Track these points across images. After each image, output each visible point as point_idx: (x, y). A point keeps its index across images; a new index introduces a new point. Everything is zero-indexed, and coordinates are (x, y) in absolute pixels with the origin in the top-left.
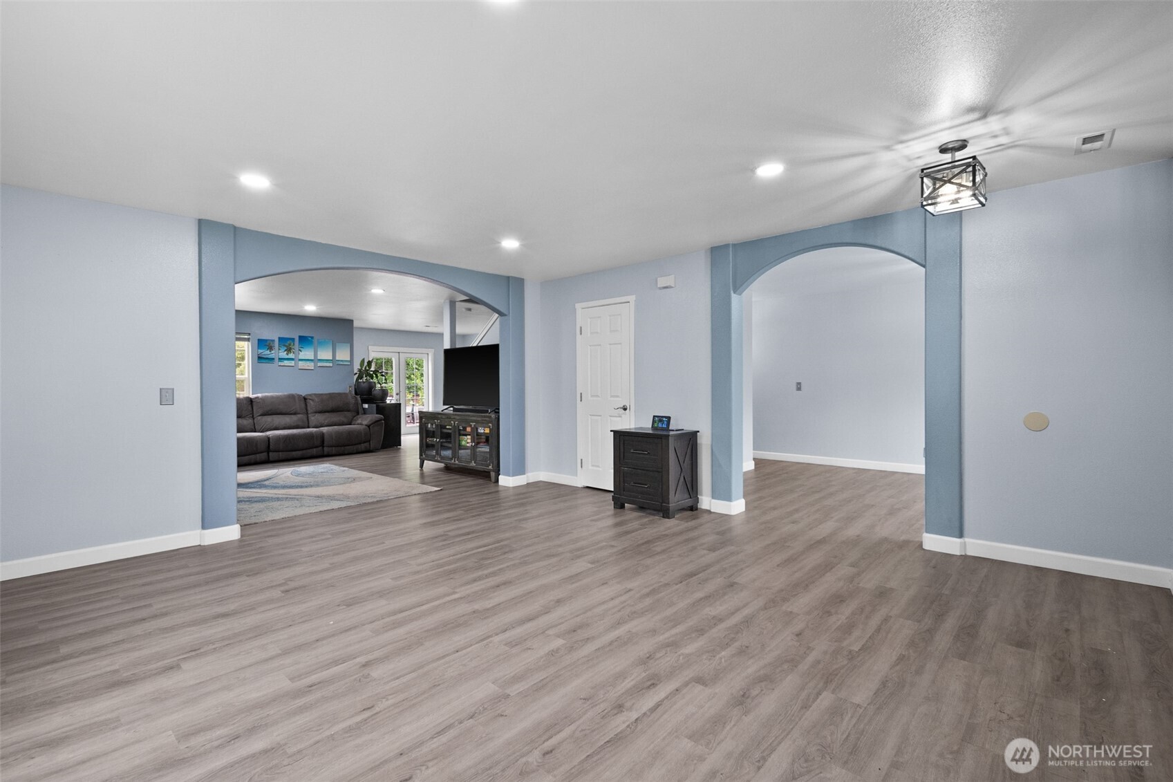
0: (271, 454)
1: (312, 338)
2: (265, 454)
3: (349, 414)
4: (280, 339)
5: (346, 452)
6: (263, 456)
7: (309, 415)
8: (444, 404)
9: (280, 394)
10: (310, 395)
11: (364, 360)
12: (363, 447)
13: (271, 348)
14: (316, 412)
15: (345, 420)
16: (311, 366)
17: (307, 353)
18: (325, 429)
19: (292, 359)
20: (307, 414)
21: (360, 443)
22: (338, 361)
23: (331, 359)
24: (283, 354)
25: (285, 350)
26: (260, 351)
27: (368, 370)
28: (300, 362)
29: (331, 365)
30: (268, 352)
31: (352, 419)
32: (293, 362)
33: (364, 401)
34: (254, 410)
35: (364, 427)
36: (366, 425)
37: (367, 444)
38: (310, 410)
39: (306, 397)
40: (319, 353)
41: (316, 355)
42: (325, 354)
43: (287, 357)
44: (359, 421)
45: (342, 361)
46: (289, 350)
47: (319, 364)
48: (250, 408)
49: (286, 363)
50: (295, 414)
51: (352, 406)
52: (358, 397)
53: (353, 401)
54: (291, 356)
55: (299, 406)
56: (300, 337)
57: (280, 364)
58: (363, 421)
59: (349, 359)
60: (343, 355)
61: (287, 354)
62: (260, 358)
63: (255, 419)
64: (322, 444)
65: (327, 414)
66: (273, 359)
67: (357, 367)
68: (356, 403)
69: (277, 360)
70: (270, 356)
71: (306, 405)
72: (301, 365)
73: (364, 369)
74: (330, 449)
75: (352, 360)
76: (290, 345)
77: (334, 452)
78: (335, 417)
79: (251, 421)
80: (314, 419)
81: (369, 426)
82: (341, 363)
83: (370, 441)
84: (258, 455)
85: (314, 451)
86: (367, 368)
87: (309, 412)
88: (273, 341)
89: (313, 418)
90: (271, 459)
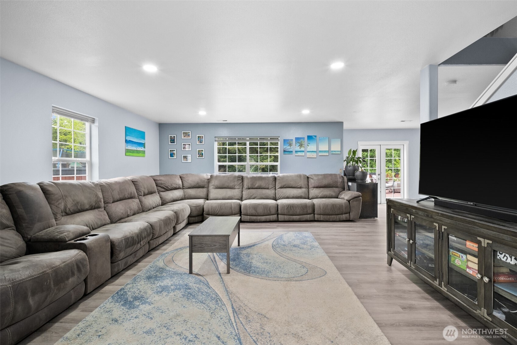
0: (279, 216)
1: (315, 136)
2: (276, 216)
3: (336, 190)
4: (297, 139)
5: (331, 220)
6: (274, 217)
7: (310, 189)
8: (421, 192)
9: (293, 174)
10: (311, 175)
11: (351, 150)
12: (344, 217)
13: (290, 145)
14: (314, 187)
15: (334, 194)
16: (314, 155)
17: (312, 147)
18: (315, 201)
19: (303, 151)
20: (308, 188)
21: (342, 214)
22: (332, 151)
23: (328, 150)
24: (298, 149)
25: (299, 146)
26: (285, 147)
27: (353, 158)
28: (308, 153)
29: (327, 154)
30: (289, 147)
31: (339, 194)
32: (304, 153)
33: (350, 180)
34: (276, 185)
35: (345, 201)
36: (347, 200)
37: (347, 215)
38: (310, 186)
39: (309, 177)
40: (319, 146)
41: (317, 148)
42: (324, 147)
43: (299, 150)
44: (343, 196)
45: (335, 151)
46: (301, 145)
47: (320, 154)
48: (274, 183)
49: (299, 154)
50: (300, 188)
51: (339, 183)
52: (345, 178)
53: (340, 180)
54: (302, 149)
55: (302, 183)
56: (308, 136)
57: (297, 154)
58: (346, 196)
59: (340, 150)
60: (336, 147)
61: (300, 148)
62: (284, 151)
63: (276, 190)
64: (313, 212)
65: (322, 189)
66: (292, 151)
67: (346, 155)
68: (343, 182)
69: (294, 152)
70: (289, 150)
71: (308, 182)
72: (309, 155)
73: (351, 157)
74: (319, 216)
75: (341, 151)
76: (302, 142)
77: (322, 219)
78: (327, 192)
79: (273, 191)
80: (314, 192)
81: (349, 201)
82: (335, 153)
83: (350, 213)
84: (271, 216)
85: (308, 217)
86: (353, 156)
87: (310, 187)
88: (292, 140)
89: (312, 191)
90: (280, 220)
